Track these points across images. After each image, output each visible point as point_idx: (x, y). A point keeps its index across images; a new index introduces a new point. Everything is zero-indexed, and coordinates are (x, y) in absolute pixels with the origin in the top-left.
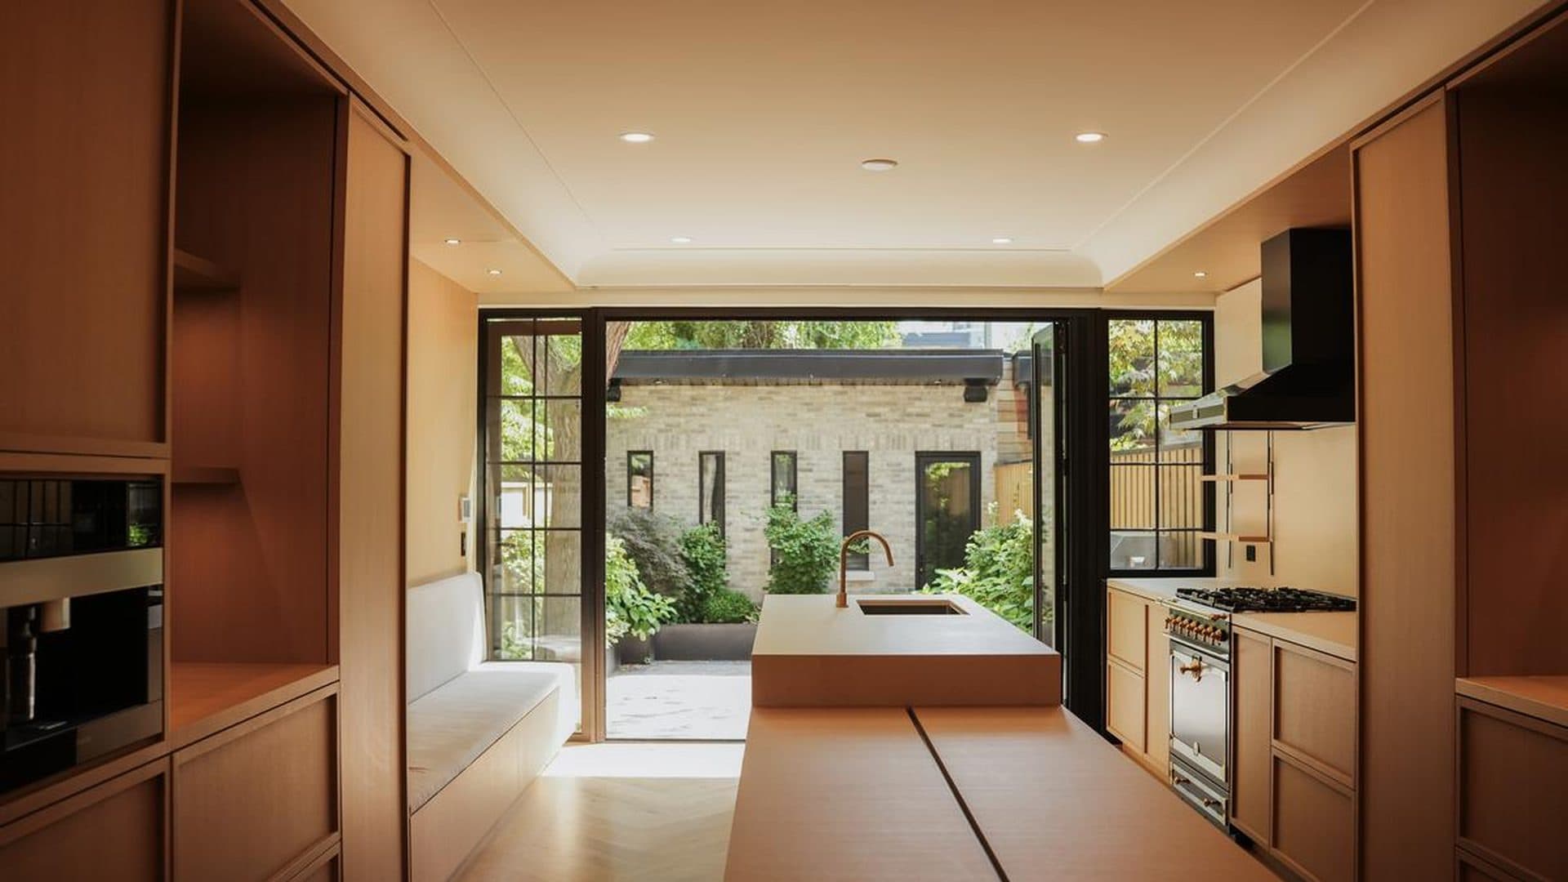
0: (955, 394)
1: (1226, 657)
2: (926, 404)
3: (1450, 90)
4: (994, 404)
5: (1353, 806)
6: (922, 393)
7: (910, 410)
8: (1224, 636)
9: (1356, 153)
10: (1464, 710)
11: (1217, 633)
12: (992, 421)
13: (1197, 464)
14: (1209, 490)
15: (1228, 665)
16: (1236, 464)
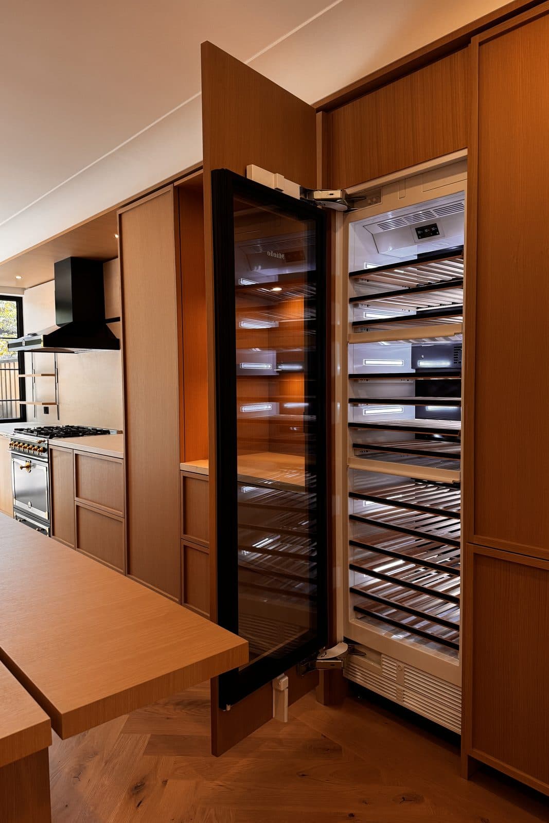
1: (46, 460)
3: (176, 186)
5: (124, 526)
8: (44, 450)
9: (120, 215)
10: (185, 478)
11: (40, 449)
13: (17, 369)
14: (22, 382)
15: (47, 464)
16: (37, 369)
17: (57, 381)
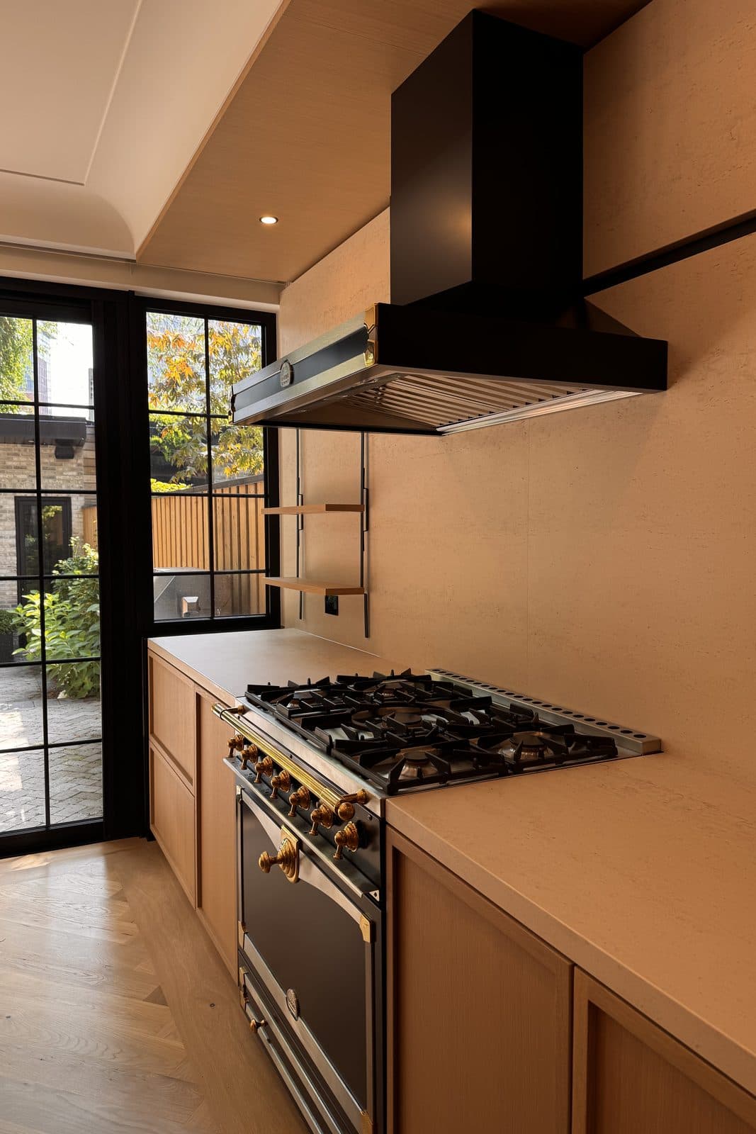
0: (48, 451)
2: (22, 459)
4: (81, 461)
6: (19, 450)
7: (9, 463)
12: (79, 474)
13: (261, 497)
14: (273, 525)
16: (309, 491)
17: (366, 526)
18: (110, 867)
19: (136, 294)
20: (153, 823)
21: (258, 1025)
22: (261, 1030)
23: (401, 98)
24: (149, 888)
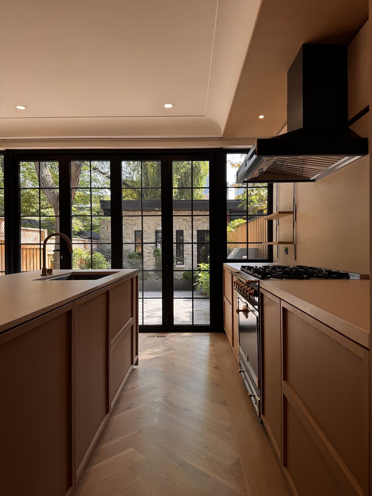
6: (199, 213)
7: (195, 218)
15: (258, 312)
17: (295, 219)
18: (211, 339)
19: (223, 149)
20: (225, 326)
21: (241, 371)
22: (242, 373)
23: (289, 72)
24: (221, 345)
